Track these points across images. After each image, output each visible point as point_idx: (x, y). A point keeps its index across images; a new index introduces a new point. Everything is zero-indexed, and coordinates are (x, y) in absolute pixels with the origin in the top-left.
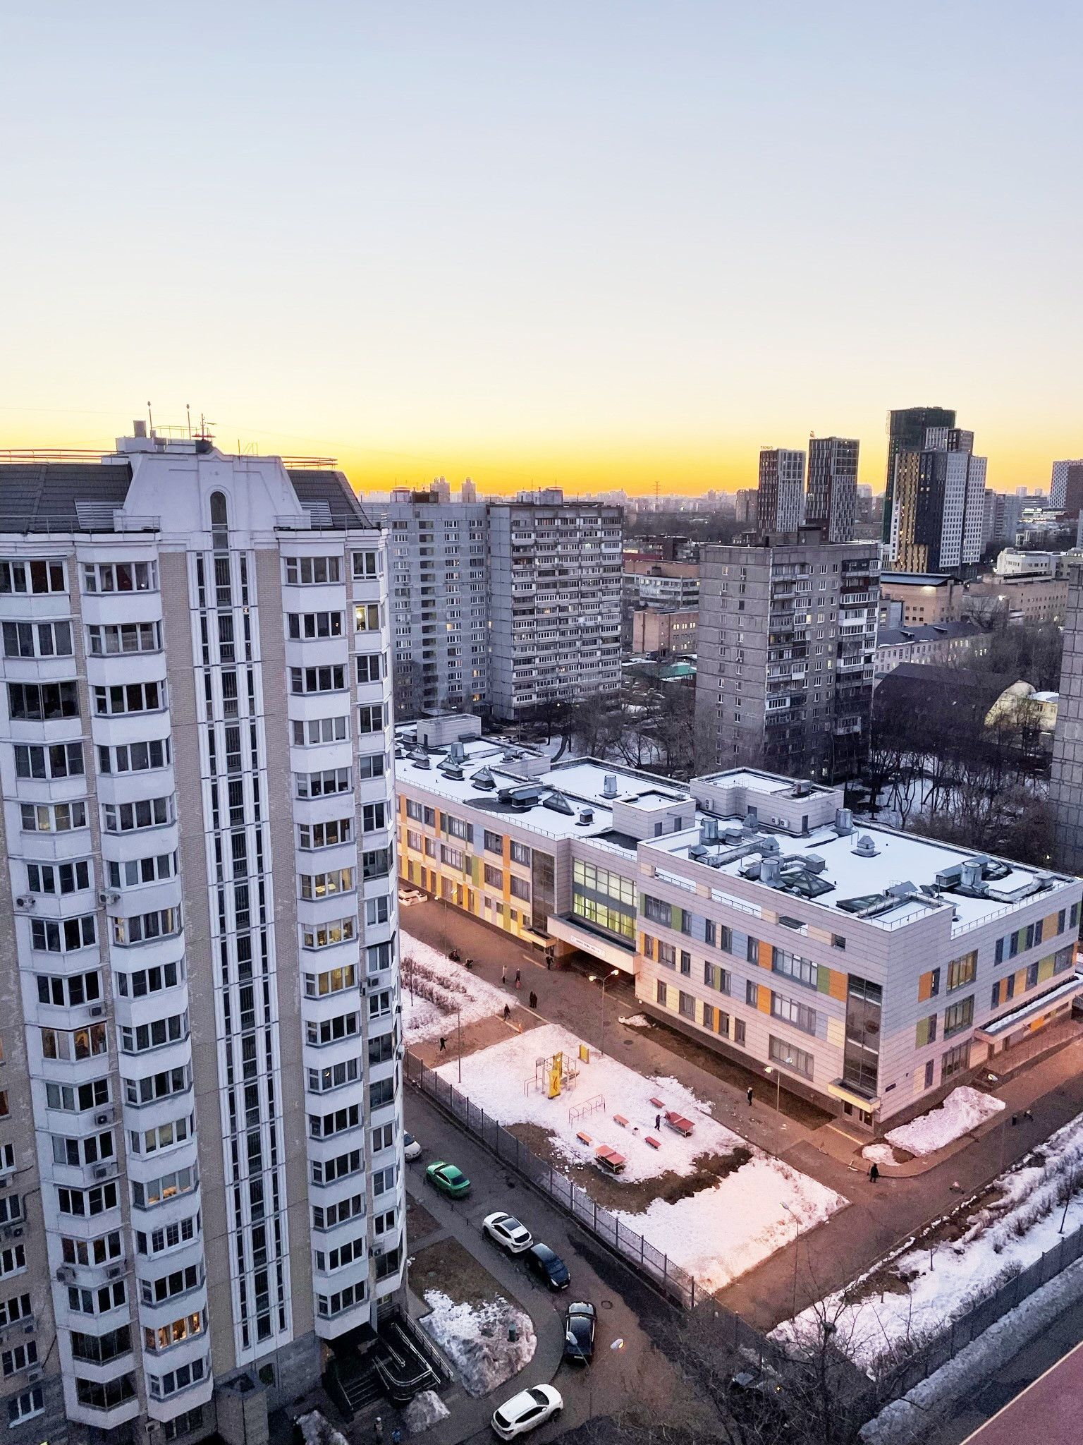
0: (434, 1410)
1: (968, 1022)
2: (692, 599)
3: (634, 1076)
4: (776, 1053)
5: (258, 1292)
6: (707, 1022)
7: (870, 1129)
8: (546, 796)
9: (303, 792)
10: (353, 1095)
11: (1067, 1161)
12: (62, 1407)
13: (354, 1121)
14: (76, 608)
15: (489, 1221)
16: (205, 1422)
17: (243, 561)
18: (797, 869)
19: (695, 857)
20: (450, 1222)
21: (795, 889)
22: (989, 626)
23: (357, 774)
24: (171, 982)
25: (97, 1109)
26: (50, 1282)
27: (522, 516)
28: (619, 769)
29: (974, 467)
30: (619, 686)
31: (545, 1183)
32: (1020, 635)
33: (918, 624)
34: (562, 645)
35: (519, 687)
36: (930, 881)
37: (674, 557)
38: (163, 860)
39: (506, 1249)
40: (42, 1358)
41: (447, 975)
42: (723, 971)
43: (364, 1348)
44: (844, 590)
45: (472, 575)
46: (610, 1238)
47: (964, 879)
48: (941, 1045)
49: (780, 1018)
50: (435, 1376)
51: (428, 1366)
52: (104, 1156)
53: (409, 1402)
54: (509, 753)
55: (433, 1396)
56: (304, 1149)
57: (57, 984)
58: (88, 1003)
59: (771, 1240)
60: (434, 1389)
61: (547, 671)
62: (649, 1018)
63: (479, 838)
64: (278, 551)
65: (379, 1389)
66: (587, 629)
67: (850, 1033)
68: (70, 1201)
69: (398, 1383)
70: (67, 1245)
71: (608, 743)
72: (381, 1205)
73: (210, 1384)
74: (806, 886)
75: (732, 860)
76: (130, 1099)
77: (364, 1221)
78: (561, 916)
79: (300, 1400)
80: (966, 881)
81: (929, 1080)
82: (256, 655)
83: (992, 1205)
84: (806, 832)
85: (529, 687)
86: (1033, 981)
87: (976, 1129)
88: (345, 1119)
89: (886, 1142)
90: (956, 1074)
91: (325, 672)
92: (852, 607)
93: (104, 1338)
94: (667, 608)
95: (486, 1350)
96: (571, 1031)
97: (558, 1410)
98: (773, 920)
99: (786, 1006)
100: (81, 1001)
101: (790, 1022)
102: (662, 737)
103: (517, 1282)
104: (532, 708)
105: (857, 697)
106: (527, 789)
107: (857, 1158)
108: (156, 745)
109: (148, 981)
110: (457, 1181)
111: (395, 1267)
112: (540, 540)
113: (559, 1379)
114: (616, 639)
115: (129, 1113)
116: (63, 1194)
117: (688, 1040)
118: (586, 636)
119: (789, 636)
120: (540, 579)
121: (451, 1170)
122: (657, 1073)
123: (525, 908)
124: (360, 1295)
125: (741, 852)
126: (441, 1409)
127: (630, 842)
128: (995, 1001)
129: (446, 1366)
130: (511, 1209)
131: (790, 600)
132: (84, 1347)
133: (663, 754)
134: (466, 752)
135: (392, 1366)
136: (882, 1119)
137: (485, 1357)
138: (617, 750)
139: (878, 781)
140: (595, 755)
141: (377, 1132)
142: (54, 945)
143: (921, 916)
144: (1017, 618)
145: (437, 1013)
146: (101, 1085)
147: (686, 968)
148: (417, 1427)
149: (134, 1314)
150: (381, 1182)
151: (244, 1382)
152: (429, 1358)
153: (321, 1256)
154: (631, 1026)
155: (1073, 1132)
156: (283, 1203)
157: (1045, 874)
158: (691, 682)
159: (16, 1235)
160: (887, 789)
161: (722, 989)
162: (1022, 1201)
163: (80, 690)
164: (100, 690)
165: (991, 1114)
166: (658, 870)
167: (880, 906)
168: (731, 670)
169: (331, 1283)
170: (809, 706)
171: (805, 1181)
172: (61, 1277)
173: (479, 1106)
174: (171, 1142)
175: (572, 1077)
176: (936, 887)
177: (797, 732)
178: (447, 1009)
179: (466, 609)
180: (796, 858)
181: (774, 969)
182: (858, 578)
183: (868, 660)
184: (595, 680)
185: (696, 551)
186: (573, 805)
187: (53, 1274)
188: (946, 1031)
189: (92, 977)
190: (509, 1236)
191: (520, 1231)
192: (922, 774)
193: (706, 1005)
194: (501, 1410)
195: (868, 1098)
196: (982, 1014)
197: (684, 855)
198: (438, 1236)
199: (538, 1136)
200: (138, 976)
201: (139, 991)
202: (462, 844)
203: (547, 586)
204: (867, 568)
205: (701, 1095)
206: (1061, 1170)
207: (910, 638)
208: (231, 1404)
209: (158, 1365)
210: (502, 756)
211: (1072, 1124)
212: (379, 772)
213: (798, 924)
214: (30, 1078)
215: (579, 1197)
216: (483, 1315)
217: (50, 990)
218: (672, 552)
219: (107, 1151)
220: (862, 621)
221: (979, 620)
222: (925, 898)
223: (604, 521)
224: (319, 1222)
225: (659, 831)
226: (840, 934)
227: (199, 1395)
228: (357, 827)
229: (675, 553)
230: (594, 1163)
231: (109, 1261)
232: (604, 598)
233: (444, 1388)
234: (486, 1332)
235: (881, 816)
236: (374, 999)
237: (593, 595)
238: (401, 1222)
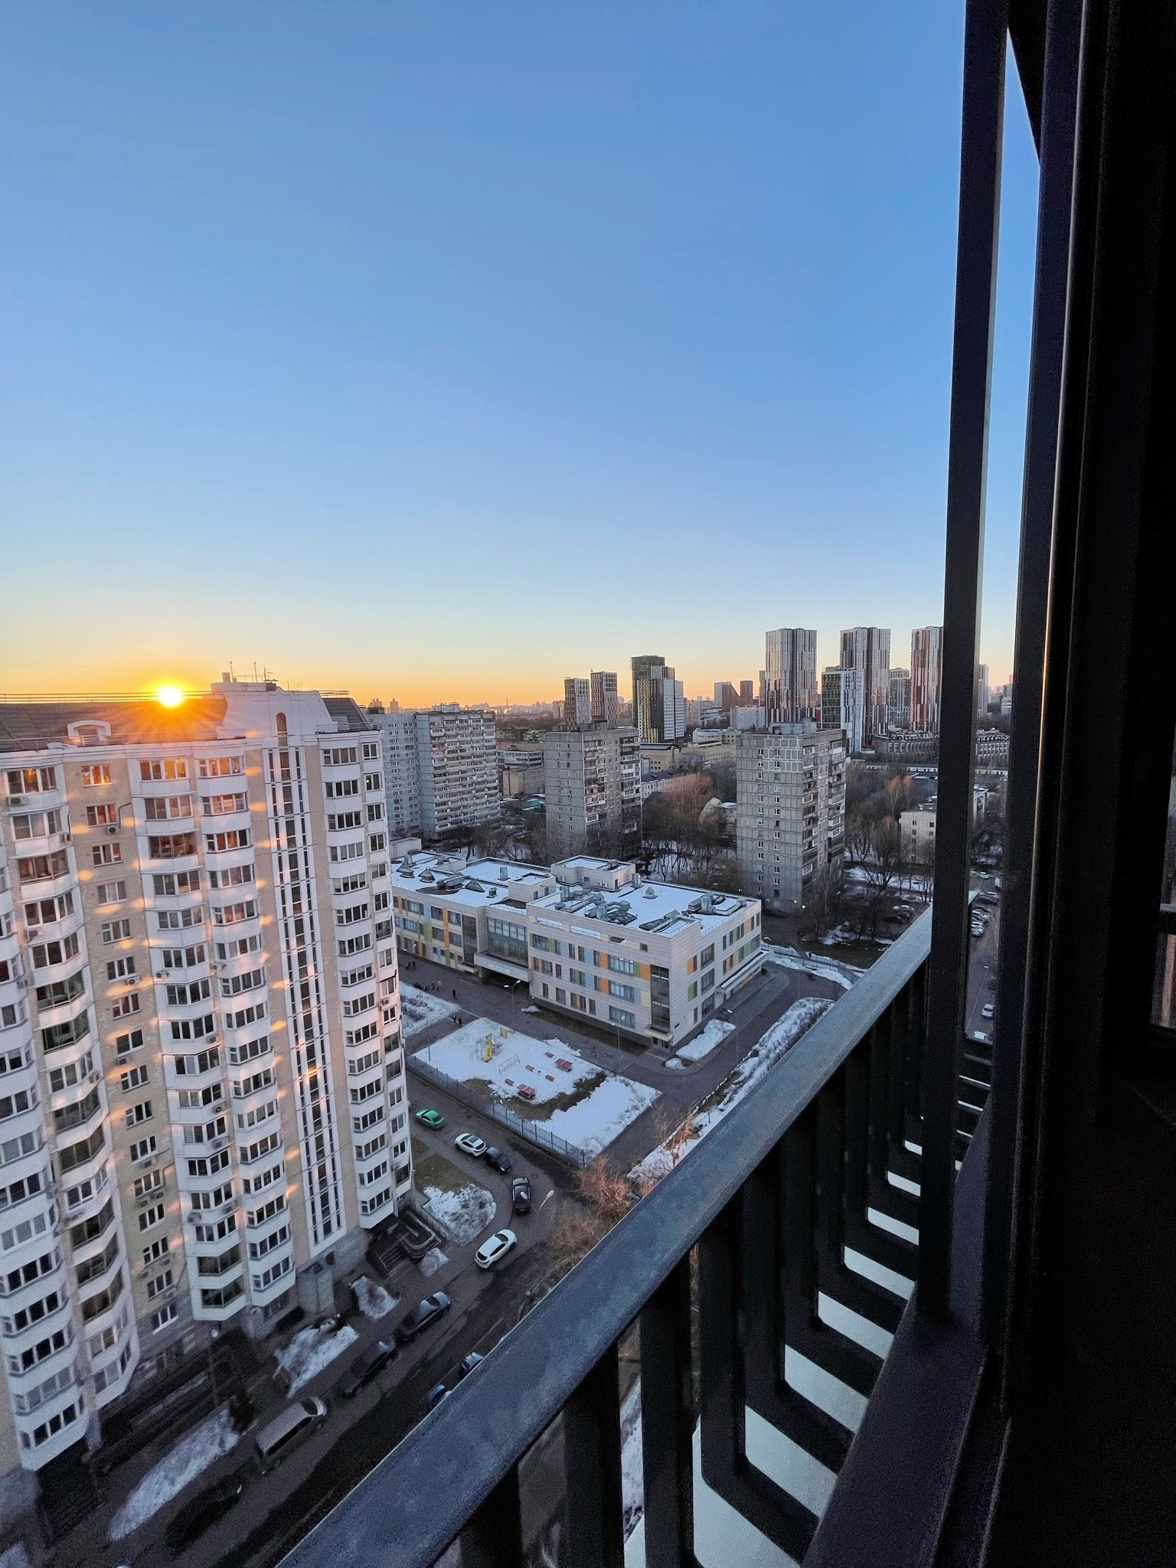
0: (438, 1260)
1: (712, 983)
2: (538, 761)
3: (535, 1041)
4: (613, 1016)
5: (323, 1206)
6: (573, 1004)
7: (667, 1051)
8: (467, 882)
9: (338, 890)
10: (376, 1073)
11: (769, 1051)
12: (190, 1312)
13: (378, 1089)
14: (194, 787)
15: (458, 1140)
16: (291, 1300)
17: (297, 753)
18: (616, 910)
19: (559, 909)
20: (435, 1145)
21: (617, 921)
22: (695, 770)
23: (370, 876)
24: (261, 1016)
25: (214, 1103)
26: (182, 1225)
27: (436, 719)
28: (507, 863)
29: (677, 687)
30: (499, 815)
31: (490, 1112)
32: (710, 773)
33: (658, 771)
34: (464, 793)
35: (439, 819)
36: (686, 909)
37: (522, 740)
38: (253, 939)
39: (471, 1155)
40: (175, 1281)
41: (414, 997)
42: (580, 972)
43: (390, 1230)
44: (622, 754)
45: (407, 755)
46: (532, 1137)
47: (702, 905)
48: (700, 999)
49: (616, 996)
50: (438, 1239)
51: (432, 1233)
52: (219, 1133)
53: (422, 1258)
54: (440, 859)
55: (437, 1251)
56: (348, 1110)
57: (186, 1025)
58: (206, 1035)
59: (623, 1122)
60: (437, 1246)
61: (456, 809)
62: (539, 1007)
63: (427, 912)
64: (318, 746)
65: (403, 1254)
66: (479, 783)
67: (654, 998)
68: (197, 1167)
69: (416, 1247)
70: (195, 1197)
71: (498, 849)
72: (397, 1138)
73: (294, 1273)
74: (621, 919)
75: (579, 909)
76: (236, 1094)
77: (387, 1150)
78: (482, 953)
79: (352, 1272)
80: (704, 907)
81: (696, 1019)
82: (306, 808)
83: (736, 1081)
84: (617, 889)
85: (446, 819)
86: (742, 957)
87: (722, 1042)
88: (372, 1089)
89: (677, 1056)
90: (709, 1014)
91: (349, 816)
92: (627, 763)
93: (221, 1257)
94: (522, 768)
95: (466, 1216)
96: (494, 1020)
97: (514, 1243)
98: (608, 940)
99: (617, 988)
100: (202, 1034)
101: (620, 997)
102: (527, 842)
103: (479, 1172)
104: (449, 831)
105: (633, 812)
106: (457, 879)
107: (662, 1068)
108: (246, 868)
109: (244, 1018)
110: (435, 1120)
111: (407, 1175)
112: (448, 733)
113: (513, 1223)
114: (495, 788)
115: (236, 1103)
116: (192, 1164)
117: (562, 1016)
118: (477, 787)
119: (595, 781)
120: (449, 756)
121: (432, 1114)
122: (548, 1038)
123: (459, 951)
124: (387, 1197)
125: (584, 903)
126: (443, 1258)
127: (522, 905)
128: (725, 970)
129: (443, 1230)
130: (471, 1130)
131: (594, 761)
132: (207, 1267)
133: (529, 852)
134: (414, 861)
135: (411, 1237)
136: (674, 1044)
137: (467, 1220)
138: (502, 852)
139: (648, 858)
140: (491, 855)
141: (392, 1094)
142: (183, 1000)
143: (685, 927)
144: (708, 765)
145: (410, 1020)
146: (217, 1088)
147: (559, 974)
148: (429, 1273)
149: (242, 1236)
150: (396, 1125)
151: (316, 1268)
152: (432, 1227)
153: (361, 1176)
154: (529, 1013)
155: (770, 1036)
156: (336, 1147)
157: (742, 898)
158: (542, 809)
159: (158, 1197)
160: (653, 861)
161: (581, 983)
162: (750, 1076)
163: (197, 836)
164: (210, 837)
165: (729, 1033)
166: (539, 919)
167: (664, 924)
168: (565, 801)
169: (367, 1193)
170: (609, 819)
171: (637, 1085)
172: (190, 1220)
173: (445, 1073)
174: (264, 1118)
175: (498, 1047)
176: (689, 912)
177: (604, 833)
178: (417, 1018)
179: (404, 775)
180: (614, 903)
181: (609, 967)
182: (629, 747)
183: (637, 791)
184: (486, 812)
185: (534, 735)
186: (483, 886)
187: (185, 1219)
188: (702, 990)
189: (209, 1018)
190: (471, 1146)
191: (479, 1142)
192: (670, 852)
193: (572, 994)
194: (480, 1250)
195: (666, 1033)
196: (719, 978)
197: (553, 908)
198: (429, 1154)
199: (482, 1085)
200: (240, 1015)
201: (240, 1024)
202: (417, 916)
203: (453, 759)
204: (633, 742)
205: (574, 1047)
206: (767, 1057)
207: (656, 778)
208: (308, 1284)
209: (260, 1267)
210: (436, 861)
211: (769, 1032)
212: (383, 874)
213: (620, 940)
214: (167, 1089)
215: (510, 1117)
216: (461, 1196)
217: (180, 1031)
218: (519, 736)
219: (222, 1130)
220: (632, 770)
221: (689, 766)
222: (684, 917)
223: (485, 720)
224: (359, 1155)
225: (536, 898)
226: (644, 943)
227: (287, 1282)
228: (372, 908)
229: (522, 737)
230: (517, 1095)
231: (224, 1202)
232: (487, 765)
233: (443, 1245)
234: (465, 1206)
235: (652, 876)
236: (386, 1013)
237: (481, 763)
238: (408, 1147)
